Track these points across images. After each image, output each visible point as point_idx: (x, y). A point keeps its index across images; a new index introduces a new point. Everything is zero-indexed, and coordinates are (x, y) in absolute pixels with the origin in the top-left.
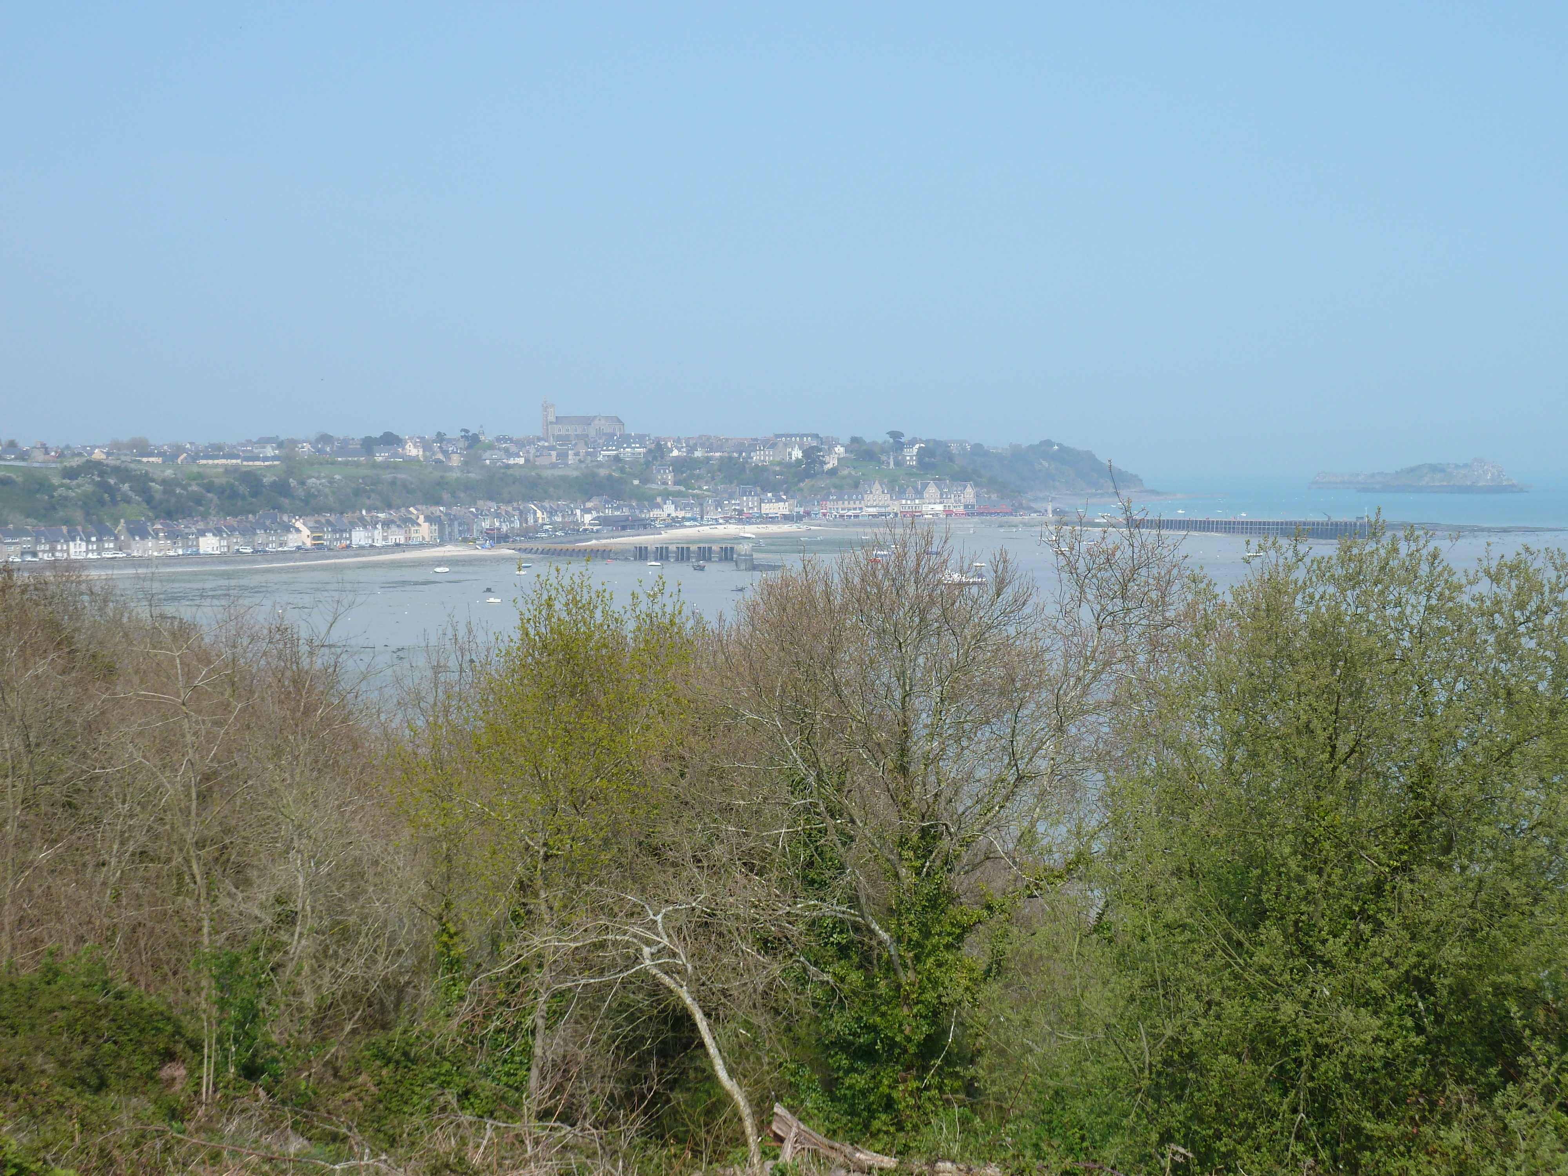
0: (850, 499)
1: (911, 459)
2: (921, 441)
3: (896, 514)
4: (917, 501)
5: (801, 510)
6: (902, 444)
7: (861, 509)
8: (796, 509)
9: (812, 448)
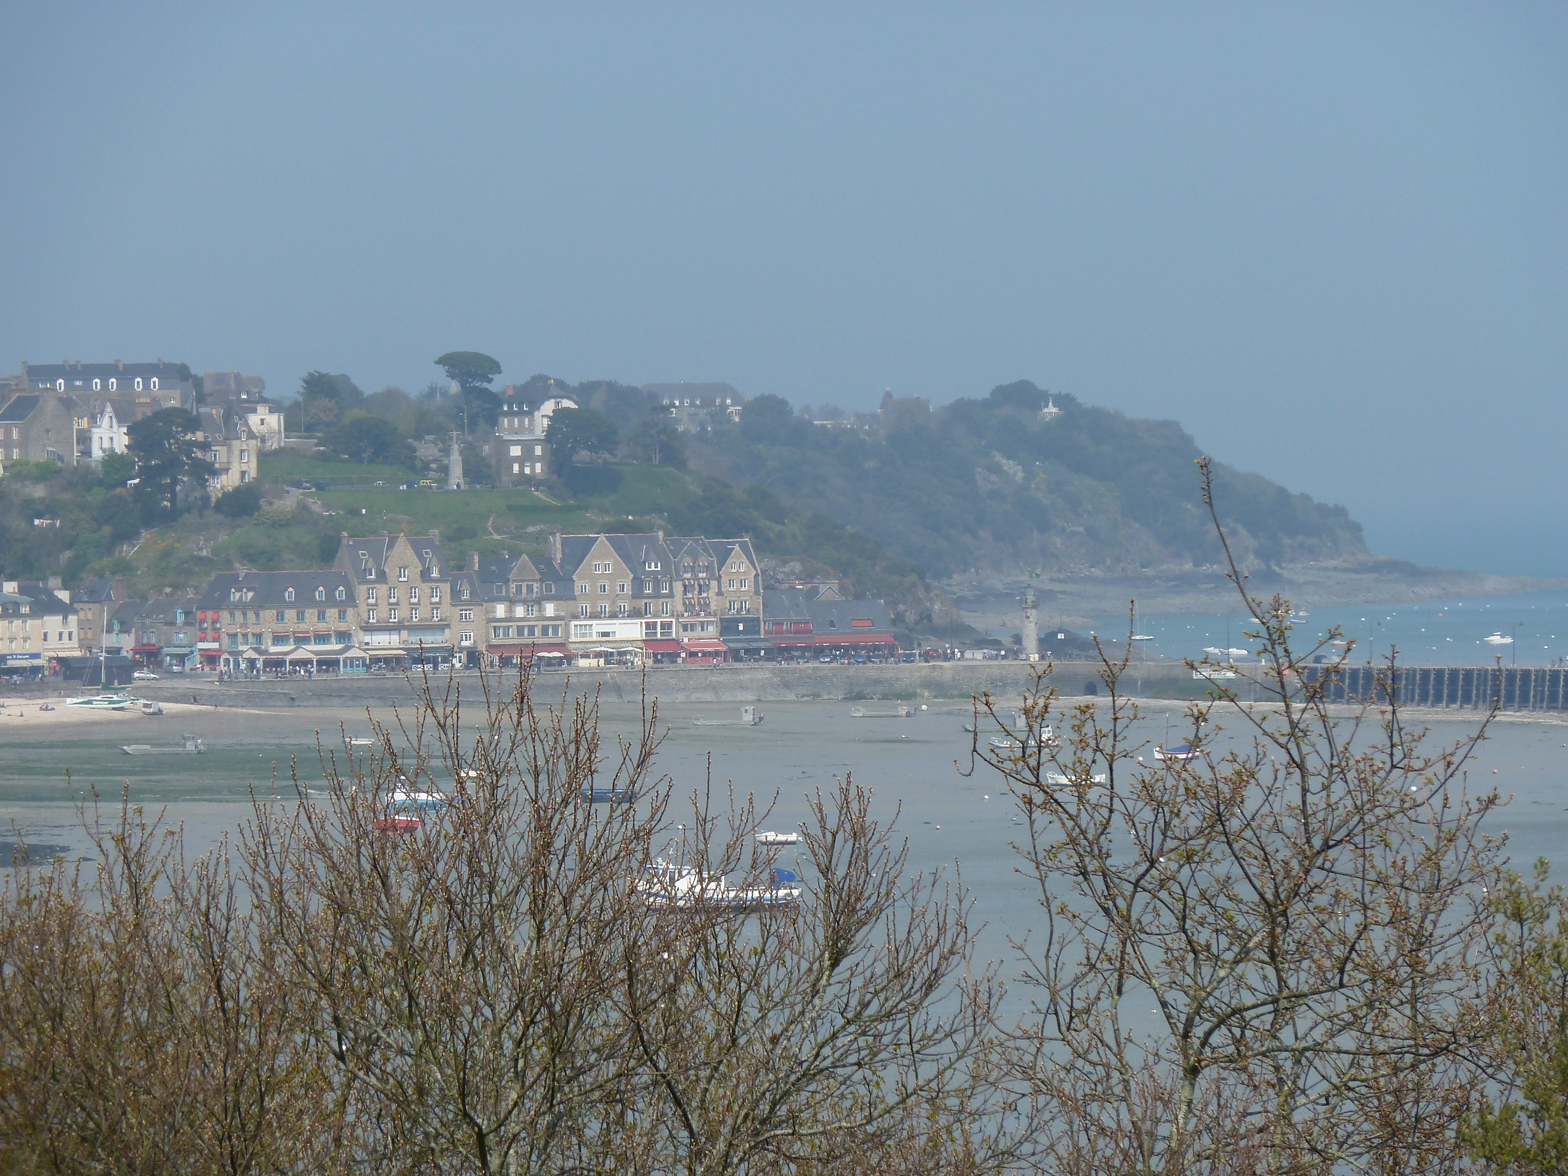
0: (304, 601)
1: (527, 456)
2: (563, 389)
3: (473, 657)
4: (550, 609)
5: (127, 643)
6: (495, 400)
7: (344, 636)
8: (109, 640)
9: (167, 416)
